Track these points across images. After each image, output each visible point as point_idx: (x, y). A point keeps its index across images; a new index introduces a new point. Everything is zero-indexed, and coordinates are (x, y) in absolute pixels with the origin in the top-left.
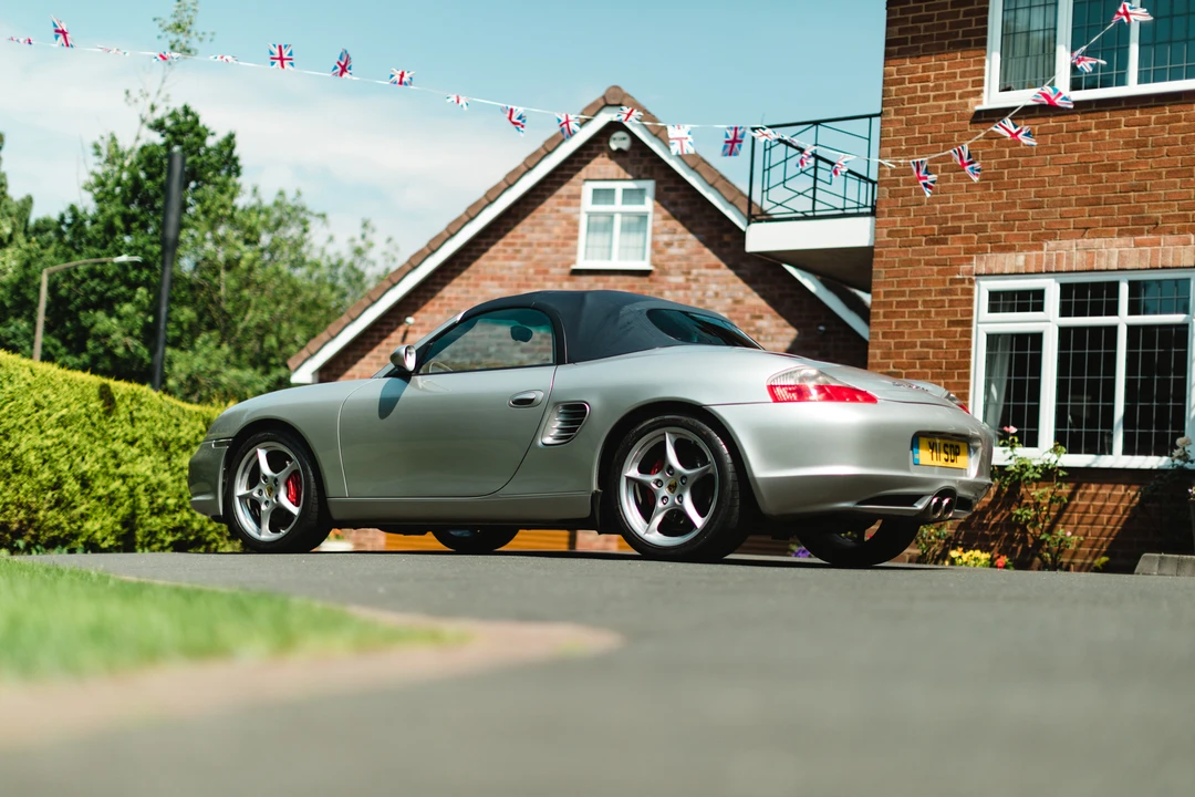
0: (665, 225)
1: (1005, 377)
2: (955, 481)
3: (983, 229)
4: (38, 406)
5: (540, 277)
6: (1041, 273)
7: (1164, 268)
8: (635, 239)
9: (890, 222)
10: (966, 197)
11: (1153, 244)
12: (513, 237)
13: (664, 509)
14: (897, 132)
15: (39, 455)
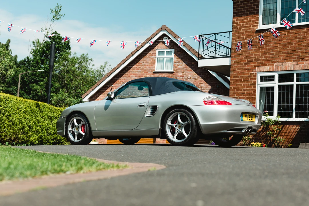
0: (177, 60)
1: (265, 98)
2: (252, 125)
3: (259, 60)
4: (18, 108)
5: (146, 74)
6: (274, 71)
7: (305, 70)
8: (170, 64)
9: (235, 59)
10: (254, 52)
11: (302, 64)
12: (138, 64)
13: (177, 133)
14: (236, 36)
15: (19, 121)
